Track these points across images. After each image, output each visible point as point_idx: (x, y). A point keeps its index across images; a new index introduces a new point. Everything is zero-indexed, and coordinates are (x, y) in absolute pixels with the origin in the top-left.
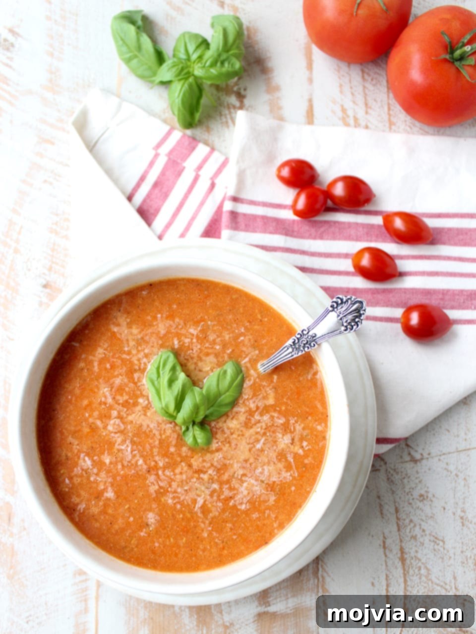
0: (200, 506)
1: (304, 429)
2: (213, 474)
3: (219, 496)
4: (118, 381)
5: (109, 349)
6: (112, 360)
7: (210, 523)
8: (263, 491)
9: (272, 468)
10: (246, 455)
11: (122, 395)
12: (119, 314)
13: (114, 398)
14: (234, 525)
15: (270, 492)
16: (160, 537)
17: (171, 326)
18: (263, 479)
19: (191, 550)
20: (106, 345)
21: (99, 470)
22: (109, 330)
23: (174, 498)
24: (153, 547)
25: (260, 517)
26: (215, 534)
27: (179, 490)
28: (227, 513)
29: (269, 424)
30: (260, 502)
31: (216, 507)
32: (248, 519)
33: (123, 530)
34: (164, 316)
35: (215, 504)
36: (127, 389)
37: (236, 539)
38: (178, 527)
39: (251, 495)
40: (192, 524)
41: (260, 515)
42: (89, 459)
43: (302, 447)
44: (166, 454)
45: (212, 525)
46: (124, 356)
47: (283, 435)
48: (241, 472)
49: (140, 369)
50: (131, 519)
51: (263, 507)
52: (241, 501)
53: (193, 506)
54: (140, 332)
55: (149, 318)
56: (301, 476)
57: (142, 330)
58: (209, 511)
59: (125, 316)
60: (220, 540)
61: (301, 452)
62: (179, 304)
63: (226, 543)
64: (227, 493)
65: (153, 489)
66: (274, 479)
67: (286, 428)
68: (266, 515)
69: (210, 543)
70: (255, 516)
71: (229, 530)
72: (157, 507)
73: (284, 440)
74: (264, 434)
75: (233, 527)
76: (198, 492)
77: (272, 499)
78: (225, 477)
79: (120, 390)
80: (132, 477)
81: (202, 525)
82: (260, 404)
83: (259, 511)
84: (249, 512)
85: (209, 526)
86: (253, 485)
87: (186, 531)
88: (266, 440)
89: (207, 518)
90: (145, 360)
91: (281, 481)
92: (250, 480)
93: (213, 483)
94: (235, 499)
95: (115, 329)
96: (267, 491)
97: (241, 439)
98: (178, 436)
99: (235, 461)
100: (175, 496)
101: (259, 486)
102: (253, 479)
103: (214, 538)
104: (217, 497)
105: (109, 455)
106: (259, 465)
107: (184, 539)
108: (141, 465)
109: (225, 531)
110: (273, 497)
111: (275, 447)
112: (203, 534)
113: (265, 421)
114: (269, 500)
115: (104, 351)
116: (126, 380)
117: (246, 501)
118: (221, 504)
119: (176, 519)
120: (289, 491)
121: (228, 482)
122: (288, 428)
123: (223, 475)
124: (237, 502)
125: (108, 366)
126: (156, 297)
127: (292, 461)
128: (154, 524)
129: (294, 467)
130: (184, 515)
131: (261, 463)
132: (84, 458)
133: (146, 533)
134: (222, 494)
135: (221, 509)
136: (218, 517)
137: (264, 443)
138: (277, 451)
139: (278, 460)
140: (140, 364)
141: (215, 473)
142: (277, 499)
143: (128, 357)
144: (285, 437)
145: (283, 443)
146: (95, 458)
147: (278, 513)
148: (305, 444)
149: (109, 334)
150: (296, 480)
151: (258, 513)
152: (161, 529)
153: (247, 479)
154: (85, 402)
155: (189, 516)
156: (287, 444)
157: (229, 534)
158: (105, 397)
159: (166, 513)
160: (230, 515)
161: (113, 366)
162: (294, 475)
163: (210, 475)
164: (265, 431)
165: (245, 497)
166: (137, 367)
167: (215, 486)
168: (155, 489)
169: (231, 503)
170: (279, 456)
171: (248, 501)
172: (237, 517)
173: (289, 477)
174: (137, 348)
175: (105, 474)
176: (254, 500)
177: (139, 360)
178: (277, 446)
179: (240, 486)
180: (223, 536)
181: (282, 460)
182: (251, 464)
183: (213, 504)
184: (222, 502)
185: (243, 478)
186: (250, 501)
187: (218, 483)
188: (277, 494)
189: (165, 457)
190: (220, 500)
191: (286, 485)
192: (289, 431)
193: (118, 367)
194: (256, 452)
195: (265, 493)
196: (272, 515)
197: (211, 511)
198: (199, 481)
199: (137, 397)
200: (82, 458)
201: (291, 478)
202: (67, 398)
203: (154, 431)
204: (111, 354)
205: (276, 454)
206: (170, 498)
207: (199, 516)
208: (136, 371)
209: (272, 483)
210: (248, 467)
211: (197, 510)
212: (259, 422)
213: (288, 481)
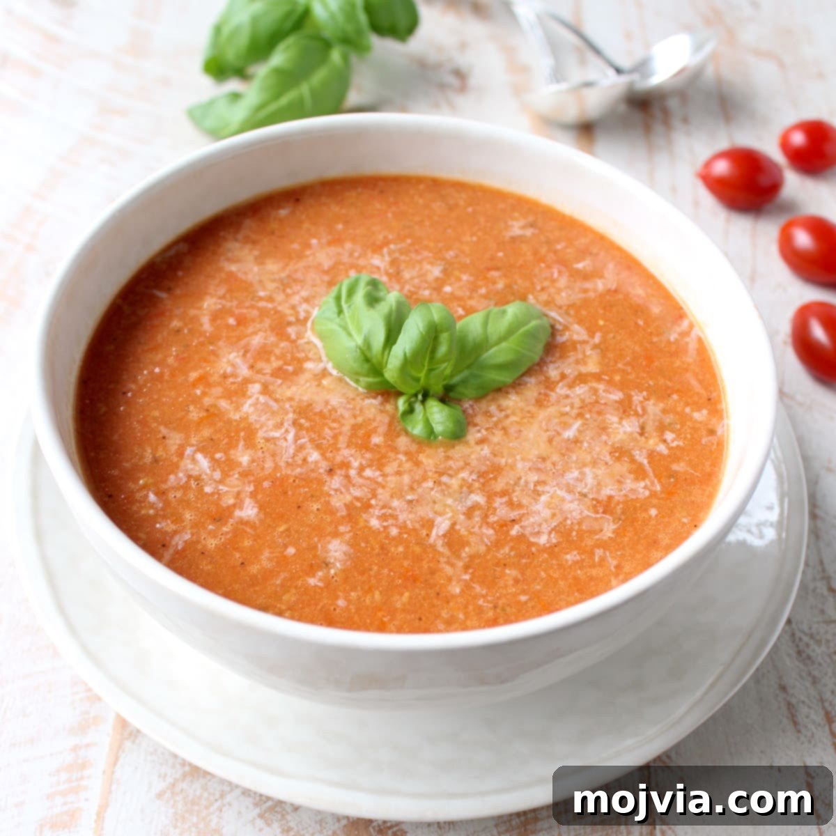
0: (441, 533)
1: (664, 411)
2: (470, 480)
3: (485, 517)
4: (257, 341)
5: (228, 296)
6: (237, 311)
7: (466, 568)
8: (586, 513)
9: (601, 471)
10: (543, 448)
11: (268, 361)
12: (237, 245)
13: (252, 367)
14: (523, 574)
15: (604, 515)
16: (354, 588)
17: (339, 254)
18: (585, 491)
19: (420, 619)
20: (222, 291)
21: (226, 475)
22: (220, 270)
23: (383, 518)
24: (332, 608)
25: (583, 561)
26: (478, 588)
27: (395, 503)
28: (507, 550)
29: (588, 401)
30: (581, 535)
31: (482, 535)
32: (554, 562)
33: (268, 575)
34: (324, 241)
35: (476, 529)
36: (277, 351)
37: (526, 603)
38: (390, 570)
39: (559, 518)
40: (425, 565)
41: (583, 557)
42: (205, 457)
43: (665, 441)
44: (365, 446)
45: (471, 571)
46: (262, 304)
47: (621, 419)
48: (534, 477)
49: (298, 320)
50: (291, 551)
51: (589, 542)
52: (536, 530)
53: (424, 532)
54: (284, 269)
55: (296, 246)
56: (669, 493)
57: (287, 265)
58: (464, 543)
59: (249, 246)
60: (488, 602)
61: (662, 448)
62: (346, 223)
63: (503, 609)
64: (502, 511)
65: (338, 502)
66: (608, 491)
67: (625, 408)
68: (597, 559)
69: (466, 607)
70: (571, 557)
71: (511, 582)
72: (350, 532)
73: (623, 426)
74: (580, 415)
75: (519, 576)
76: (437, 507)
77: (609, 529)
78: (499, 485)
79: (264, 353)
80: (297, 481)
81: (449, 570)
82: (568, 371)
83: (582, 551)
84: (556, 549)
85: (466, 573)
86: (563, 500)
87: (411, 579)
88: (583, 425)
89: (459, 557)
90: (304, 306)
91: (626, 496)
92: (555, 491)
93: (471, 492)
94: (523, 524)
95: (234, 268)
96: (597, 512)
97: (529, 422)
98: (393, 417)
99: (518, 457)
100: (388, 514)
101: (576, 503)
102: (562, 489)
103: (475, 597)
104: (482, 519)
105: (247, 448)
106: (573, 465)
107: (407, 594)
108: (316, 462)
109: (502, 583)
110: (611, 524)
111: (604, 438)
112: (450, 588)
113: (578, 395)
114: (601, 530)
115: (219, 301)
116: (273, 339)
117: (549, 529)
118: (491, 532)
119: (390, 555)
120: (646, 516)
121: (504, 493)
122: (630, 407)
123: (493, 482)
124: (527, 532)
125: (232, 321)
126: (303, 217)
127: (645, 462)
128: (340, 561)
129: (651, 474)
130: (407, 547)
131: (576, 462)
132: (193, 456)
133: (320, 580)
134: (492, 514)
135: (491, 542)
136: (485, 555)
137: (579, 431)
138: (610, 443)
139: (614, 458)
140: (297, 313)
141: (474, 477)
142: (618, 528)
143: (270, 305)
144: (624, 423)
145: (621, 431)
146: (218, 456)
147: (623, 556)
148: (669, 436)
149: (223, 275)
150: (659, 499)
151: (578, 553)
152: (356, 574)
153: (547, 488)
154: (194, 375)
155: (418, 550)
156: (631, 434)
157: (510, 591)
158: (233, 366)
159: (367, 542)
160: (512, 553)
161: (242, 321)
162: (653, 489)
163: (463, 479)
164: (581, 410)
165: (546, 521)
166: (292, 319)
167: (478, 498)
168: (344, 502)
169: (515, 531)
170: (615, 452)
171: (553, 529)
172: (529, 557)
173: (641, 491)
174: (284, 291)
175: (237, 479)
176: (567, 527)
177: (293, 307)
178: (608, 435)
179: (533, 501)
180: (498, 594)
181: (623, 459)
182: (554, 464)
183: (473, 530)
184: (493, 528)
185: (539, 488)
186: (557, 528)
187: (484, 493)
188: (620, 519)
189: (364, 451)
190: (487, 524)
191: (638, 505)
192: (632, 413)
193: (253, 320)
194: (564, 444)
195: (591, 517)
196: (610, 559)
197: (468, 544)
198: (439, 488)
199: (300, 362)
200: (188, 455)
201: (647, 493)
202: (151, 373)
203: (340, 411)
204: (235, 303)
205: (608, 448)
206: (375, 517)
207: (439, 552)
208: (289, 324)
209: (605, 498)
210: (549, 468)
211: (435, 541)
212: (567, 397)
213: (641, 496)
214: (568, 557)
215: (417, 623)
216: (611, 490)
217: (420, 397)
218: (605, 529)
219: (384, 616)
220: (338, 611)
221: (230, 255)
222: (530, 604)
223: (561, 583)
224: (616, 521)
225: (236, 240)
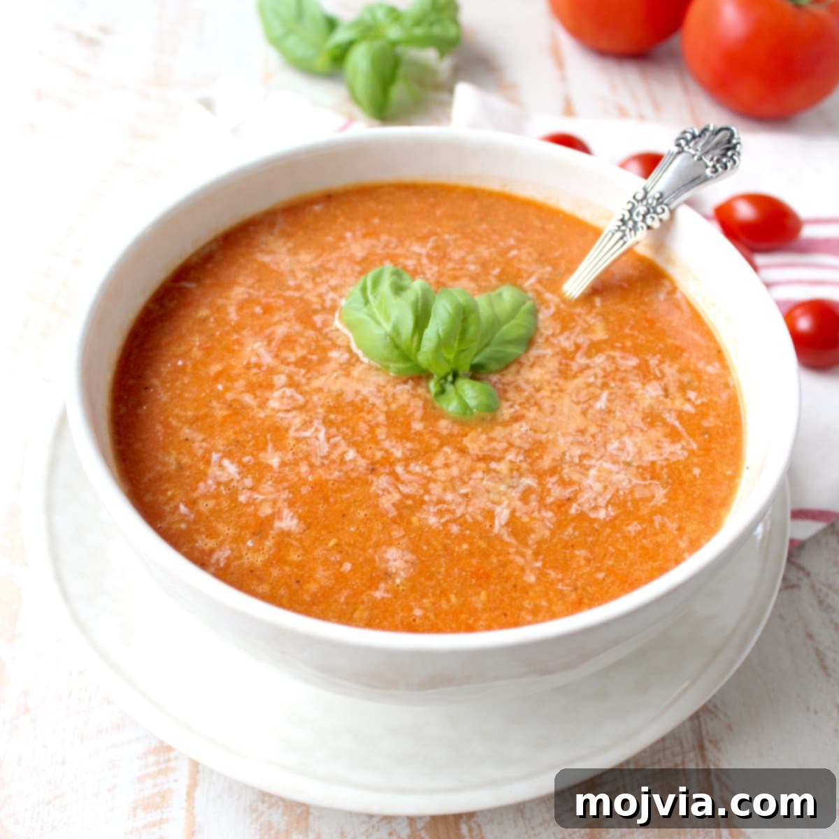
0: (503, 522)
1: (680, 372)
2: (518, 462)
3: (541, 500)
4: (281, 331)
5: (256, 285)
6: (264, 301)
7: (536, 555)
8: (635, 481)
9: (639, 439)
10: (579, 421)
11: (293, 350)
12: (271, 238)
13: (276, 356)
14: (592, 552)
15: (652, 481)
16: (424, 595)
17: (374, 246)
18: (629, 459)
19: (505, 615)
20: (250, 281)
21: (258, 480)
22: (253, 261)
23: (440, 513)
24: (411, 619)
25: (645, 530)
26: (553, 574)
27: (449, 497)
28: (570, 530)
29: (609, 369)
30: (636, 502)
31: (542, 520)
32: (618, 535)
34: (359, 233)
35: (536, 514)
36: (302, 340)
37: (604, 580)
38: (462, 570)
39: (611, 490)
40: (494, 560)
41: (644, 526)
42: (232, 463)
43: (689, 400)
44: (406, 436)
45: (541, 557)
46: (289, 293)
47: (644, 384)
48: (577, 451)
49: (324, 309)
50: (347, 566)
51: (644, 511)
52: (593, 505)
53: (488, 524)
54: (316, 259)
55: (330, 239)
56: (705, 449)
57: (320, 255)
58: (528, 530)
59: (283, 239)
60: (567, 585)
61: (688, 408)
62: (384, 217)
63: (584, 589)
64: (557, 492)
65: (387, 503)
66: (650, 456)
67: (645, 373)
68: (657, 526)
69: (547, 594)
70: (633, 528)
71: (583, 562)
72: (404, 536)
73: (648, 391)
74: (605, 385)
75: (589, 555)
76: (493, 497)
77: (660, 494)
78: (546, 463)
79: (288, 341)
80: (336, 484)
81: (519, 560)
82: (580, 341)
83: (641, 520)
84: (617, 522)
85: (536, 560)
86: (610, 472)
87: (483, 577)
88: (611, 394)
89: (526, 545)
90: (332, 295)
91: (667, 459)
92: (601, 464)
93: (521, 476)
94: (579, 501)
95: (266, 259)
96: (645, 479)
97: (559, 397)
98: (426, 402)
99: (559, 433)
100: (443, 509)
101: (623, 472)
102: (606, 462)
103: (553, 583)
104: (539, 501)
105: (276, 451)
106: (612, 436)
107: (483, 593)
108: (354, 460)
109: (574, 565)
110: (661, 489)
111: (634, 405)
112: (525, 578)
113: (599, 365)
114: (653, 497)
115: (248, 290)
116: (298, 327)
117: (605, 502)
118: (550, 514)
119: (455, 554)
120: (691, 477)
121: (553, 471)
122: (649, 372)
123: (540, 461)
124: (586, 507)
125: (258, 310)
126: (338, 212)
127: (677, 423)
128: (403, 570)
129: (685, 434)
130: (471, 544)
131: (613, 432)
132: (220, 462)
133: (387, 591)
134: (547, 495)
135: (553, 524)
136: (551, 540)
137: (609, 400)
138: (640, 409)
139: (647, 425)
140: (324, 301)
141: (521, 458)
142: (669, 492)
143: (297, 294)
144: (648, 387)
145: (647, 396)
146: (246, 459)
147: (681, 519)
148: (692, 395)
149: (255, 266)
150: (699, 456)
151: (638, 523)
152: (422, 580)
153: (593, 462)
154: (215, 368)
155: (483, 544)
156: (657, 398)
157: (585, 571)
158: (258, 355)
159: (428, 544)
160: (577, 533)
161: (268, 310)
162: (690, 447)
163: (511, 462)
164: (605, 380)
165: (600, 495)
166: (318, 307)
167: (529, 481)
168: (392, 501)
169: (573, 510)
170: (647, 417)
171: (609, 502)
172: (594, 535)
173: (680, 452)
174: (313, 279)
175: (271, 486)
176: (621, 498)
177: (320, 296)
178: (637, 402)
179: (582, 476)
180: (574, 576)
181: (656, 424)
182: (593, 436)
183: (533, 515)
184: (551, 510)
185: (586, 462)
186: (612, 501)
187: (534, 475)
188: (668, 484)
189: (404, 441)
190: (545, 506)
191: (681, 467)
192: (652, 377)
193: (279, 309)
194: (598, 415)
195: (640, 485)
196: (669, 524)
197: (532, 530)
198: (490, 476)
199: (325, 350)
200: (215, 462)
201: (686, 453)
202: (175, 365)
203: (372, 400)
204: (262, 293)
205: (640, 414)
206: (432, 514)
207: (507, 543)
208: (316, 312)
209: (648, 464)
210: (589, 441)
211: (499, 530)
212: (587, 367)
213: (681, 458)
214: (630, 528)
215: (504, 620)
216: (653, 455)
217: (450, 378)
218: (657, 495)
219: (467, 619)
220: (418, 621)
221: (263, 247)
222: (609, 581)
223: (630, 554)
224: (665, 485)
225: (271, 234)
